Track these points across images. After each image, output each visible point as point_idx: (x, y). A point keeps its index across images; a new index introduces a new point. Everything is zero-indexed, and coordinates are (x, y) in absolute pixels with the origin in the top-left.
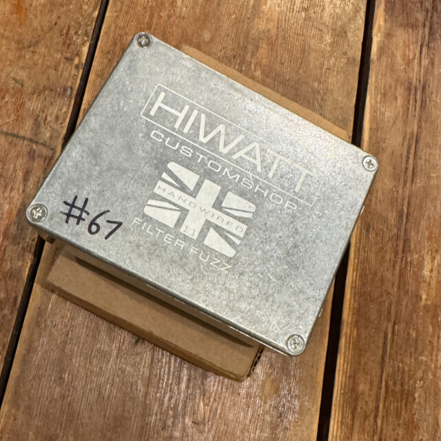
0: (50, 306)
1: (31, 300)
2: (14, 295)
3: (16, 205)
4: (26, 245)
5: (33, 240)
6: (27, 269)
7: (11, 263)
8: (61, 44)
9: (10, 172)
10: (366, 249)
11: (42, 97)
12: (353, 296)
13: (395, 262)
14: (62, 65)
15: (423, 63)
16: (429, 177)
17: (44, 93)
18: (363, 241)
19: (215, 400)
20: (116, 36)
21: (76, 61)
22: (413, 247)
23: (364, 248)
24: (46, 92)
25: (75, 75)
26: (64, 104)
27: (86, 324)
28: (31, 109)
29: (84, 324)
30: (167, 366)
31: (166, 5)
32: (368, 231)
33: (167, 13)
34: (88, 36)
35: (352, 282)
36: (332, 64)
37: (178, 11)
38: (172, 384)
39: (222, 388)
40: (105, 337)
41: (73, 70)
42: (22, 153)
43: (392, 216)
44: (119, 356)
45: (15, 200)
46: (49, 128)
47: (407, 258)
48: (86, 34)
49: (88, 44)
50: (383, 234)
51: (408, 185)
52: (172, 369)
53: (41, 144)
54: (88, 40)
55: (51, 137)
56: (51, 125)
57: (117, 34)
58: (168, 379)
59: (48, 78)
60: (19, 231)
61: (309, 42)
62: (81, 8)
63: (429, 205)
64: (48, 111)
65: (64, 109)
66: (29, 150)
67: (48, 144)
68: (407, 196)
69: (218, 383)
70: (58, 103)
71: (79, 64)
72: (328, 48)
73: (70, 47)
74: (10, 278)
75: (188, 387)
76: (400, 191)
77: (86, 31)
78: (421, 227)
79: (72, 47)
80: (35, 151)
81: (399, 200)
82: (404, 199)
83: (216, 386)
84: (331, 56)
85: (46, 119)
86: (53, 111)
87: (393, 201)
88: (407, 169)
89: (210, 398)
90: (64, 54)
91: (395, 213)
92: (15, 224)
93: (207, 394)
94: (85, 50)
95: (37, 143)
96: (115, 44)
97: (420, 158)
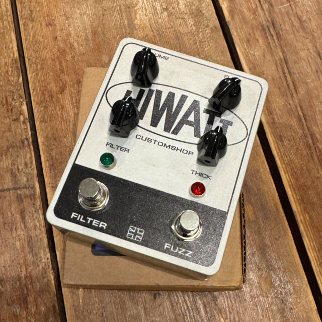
0: (81, 301)
1: (65, 303)
2: (51, 305)
3: (24, 239)
4: (44, 264)
5: (48, 259)
6: (53, 281)
7: (39, 283)
8: (6, 112)
9: (10, 218)
10: (287, 154)
11: (9, 154)
12: (293, 192)
13: (312, 153)
14: (13, 126)
15: (264, 8)
16: (307, 83)
17: (9, 151)
18: (282, 150)
19: (230, 312)
20: (42, 88)
21: (22, 118)
22: (318, 137)
23: (285, 154)
24: (10, 150)
25: (26, 129)
26: (26, 152)
27: (112, 301)
28: (5, 167)
29: (111, 301)
30: (185, 304)
31: (67, 51)
32: (282, 141)
33: (70, 56)
34: (22, 98)
35: (288, 182)
36: (201, 38)
37: (77, 51)
38: (194, 316)
39: (231, 302)
40: (130, 304)
41: (22, 126)
42: (12, 200)
43: (294, 123)
44: (147, 313)
45: (22, 237)
46: (24, 174)
47: (318, 147)
48: (21, 97)
49: (25, 103)
50: (293, 138)
51: (295, 95)
52: (189, 305)
53: (23, 188)
54: (24, 100)
55: (28, 180)
56: (24, 171)
57: (42, 86)
58: (190, 313)
59: (8, 140)
60: (35, 257)
61: (179, 30)
62: (9, 80)
63: (316, 102)
64: (17, 162)
65: (28, 156)
66: (16, 196)
67: (27, 186)
68: (297, 103)
69: (227, 299)
70: (22, 153)
71: (24, 120)
72: (194, 28)
73: (13, 111)
74: (43, 294)
75: (206, 312)
76: (291, 102)
77: (19, 94)
78: (318, 121)
79: (14, 110)
80: (21, 195)
81: (293, 109)
82: (296, 107)
83: (226, 302)
84: (198, 33)
85: (18, 169)
86: (21, 161)
87: (290, 112)
88: (288, 85)
89: (226, 313)
90: (11, 117)
91: (295, 120)
92: (29, 253)
93: (223, 311)
94: (25, 108)
95: (19, 188)
96: (44, 94)
97: (294, 74)
